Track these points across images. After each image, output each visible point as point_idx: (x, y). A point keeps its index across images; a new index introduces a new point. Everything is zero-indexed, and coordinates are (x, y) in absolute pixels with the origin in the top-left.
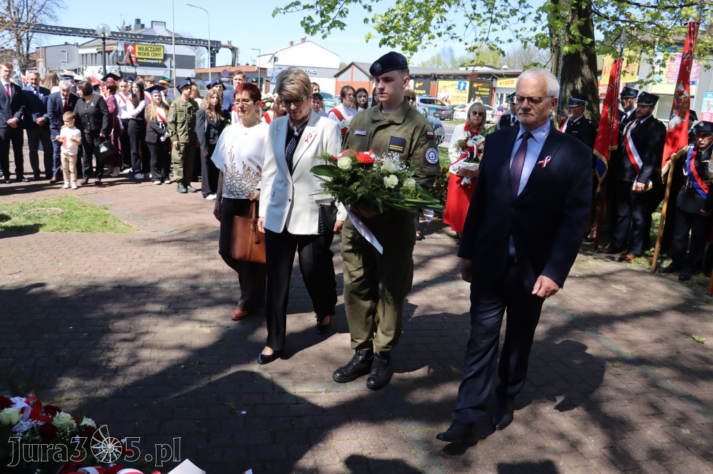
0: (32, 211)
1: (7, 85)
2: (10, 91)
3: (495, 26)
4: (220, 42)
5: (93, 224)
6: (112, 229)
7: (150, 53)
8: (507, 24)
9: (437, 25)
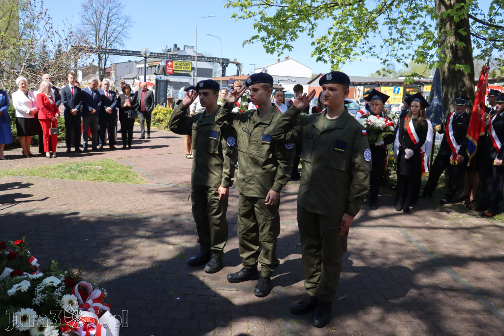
0: (83, 168)
1: (72, 88)
2: (74, 91)
3: (401, 45)
4: (229, 59)
5: (119, 177)
6: (130, 181)
7: (183, 67)
8: (411, 45)
9: (362, 46)
